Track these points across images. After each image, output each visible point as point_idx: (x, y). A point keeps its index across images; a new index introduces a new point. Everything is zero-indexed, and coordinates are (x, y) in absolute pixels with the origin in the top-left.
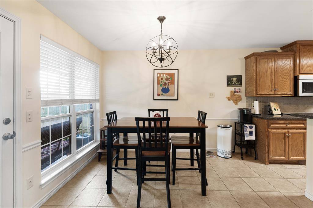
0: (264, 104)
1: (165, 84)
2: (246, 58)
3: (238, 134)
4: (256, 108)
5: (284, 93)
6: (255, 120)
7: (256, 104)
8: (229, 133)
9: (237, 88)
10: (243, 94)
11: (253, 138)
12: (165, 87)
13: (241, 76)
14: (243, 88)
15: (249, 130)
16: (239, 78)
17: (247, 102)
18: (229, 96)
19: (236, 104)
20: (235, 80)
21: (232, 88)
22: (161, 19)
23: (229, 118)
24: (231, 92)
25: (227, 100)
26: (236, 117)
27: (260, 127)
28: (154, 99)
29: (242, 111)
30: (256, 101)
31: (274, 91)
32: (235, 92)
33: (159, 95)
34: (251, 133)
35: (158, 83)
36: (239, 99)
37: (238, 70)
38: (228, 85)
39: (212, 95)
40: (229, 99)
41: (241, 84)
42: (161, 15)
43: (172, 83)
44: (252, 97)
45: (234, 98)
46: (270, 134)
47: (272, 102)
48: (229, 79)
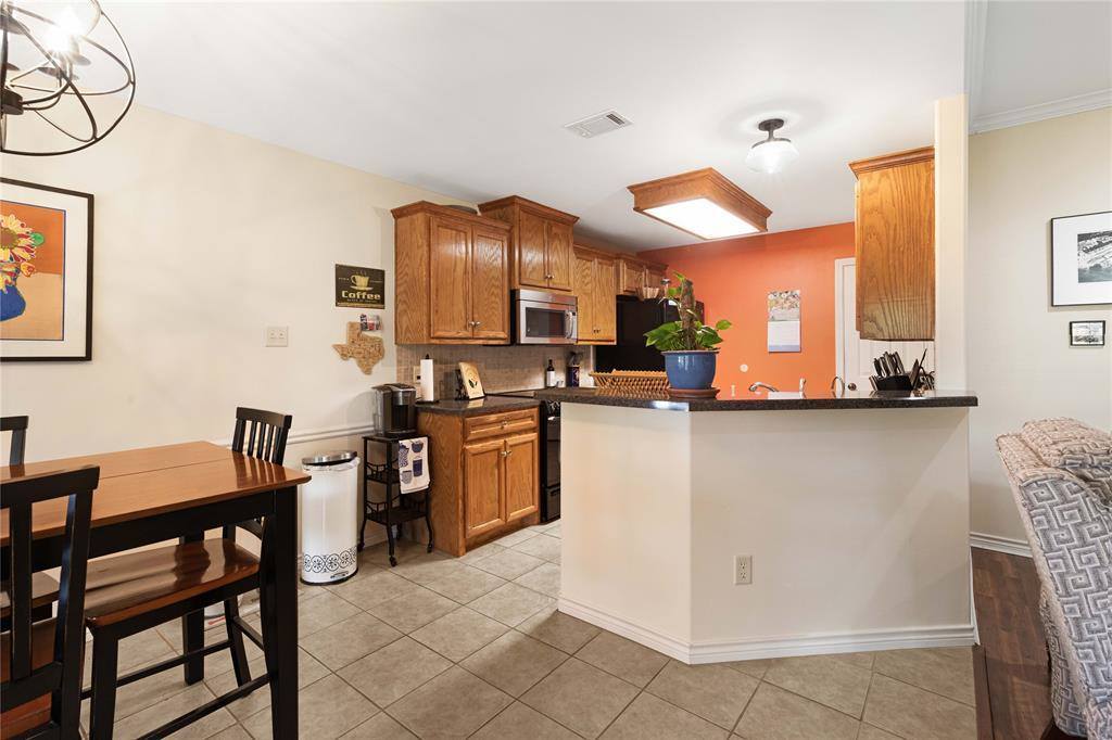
0: (443, 367)
2: (398, 214)
3: (378, 475)
4: (427, 386)
5: (491, 334)
6: (425, 420)
7: (427, 368)
8: (347, 478)
9: (371, 313)
10: (387, 336)
11: (422, 482)
13: (382, 273)
14: (387, 314)
15: (412, 456)
16: (376, 277)
17: (399, 362)
18: (343, 341)
19: (368, 371)
20: (362, 282)
21: (354, 314)
23: (344, 425)
24: (352, 325)
25: (336, 356)
26: (368, 418)
27: (443, 442)
29: (388, 394)
30: (427, 358)
31: (470, 329)
32: (365, 327)
34: (417, 466)
36: (378, 352)
37: (373, 249)
38: (340, 300)
39: (277, 338)
40: (345, 353)
41: (382, 301)
44: (414, 347)
45: (361, 348)
46: (470, 460)
47: (465, 361)
48: (345, 276)
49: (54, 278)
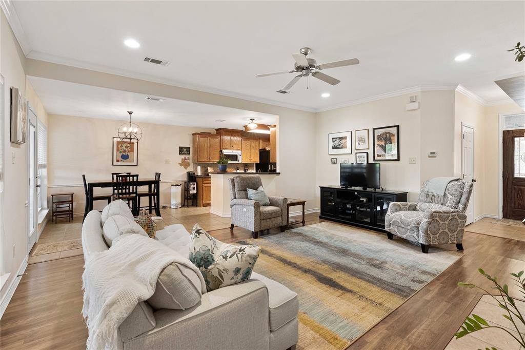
0: (204, 168)
1: (125, 151)
2: (193, 134)
3: (186, 190)
4: (199, 172)
5: (215, 161)
6: (197, 179)
7: (199, 168)
8: (179, 189)
9: (187, 156)
10: (191, 161)
11: (195, 192)
12: (124, 154)
13: (189, 148)
14: (191, 156)
15: (192, 186)
16: (188, 149)
17: (194, 167)
18: (181, 162)
19: (186, 169)
20: (185, 150)
21: (183, 157)
22: (130, 113)
23: (180, 180)
24: (182, 159)
25: (179, 165)
26: (185, 179)
27: (199, 184)
28: (113, 165)
29: (189, 173)
30: (199, 166)
31: (209, 160)
32: (185, 159)
33: (118, 161)
34: (194, 188)
35: (118, 150)
36: (188, 165)
37: (187, 143)
38: (180, 154)
39: (167, 162)
40: (181, 165)
41: (189, 154)
42: (130, 110)
43: (132, 150)
44: (197, 163)
45: (185, 164)
46: (204, 188)
47: (210, 167)
48: (181, 149)
49: (132, 153)
